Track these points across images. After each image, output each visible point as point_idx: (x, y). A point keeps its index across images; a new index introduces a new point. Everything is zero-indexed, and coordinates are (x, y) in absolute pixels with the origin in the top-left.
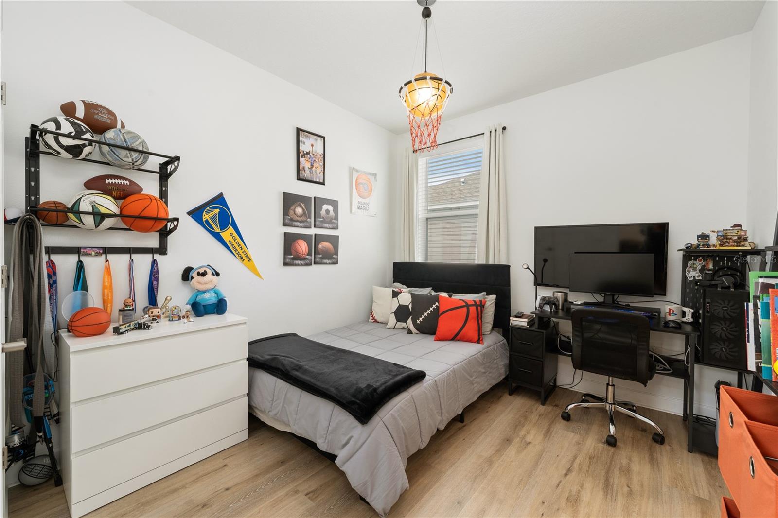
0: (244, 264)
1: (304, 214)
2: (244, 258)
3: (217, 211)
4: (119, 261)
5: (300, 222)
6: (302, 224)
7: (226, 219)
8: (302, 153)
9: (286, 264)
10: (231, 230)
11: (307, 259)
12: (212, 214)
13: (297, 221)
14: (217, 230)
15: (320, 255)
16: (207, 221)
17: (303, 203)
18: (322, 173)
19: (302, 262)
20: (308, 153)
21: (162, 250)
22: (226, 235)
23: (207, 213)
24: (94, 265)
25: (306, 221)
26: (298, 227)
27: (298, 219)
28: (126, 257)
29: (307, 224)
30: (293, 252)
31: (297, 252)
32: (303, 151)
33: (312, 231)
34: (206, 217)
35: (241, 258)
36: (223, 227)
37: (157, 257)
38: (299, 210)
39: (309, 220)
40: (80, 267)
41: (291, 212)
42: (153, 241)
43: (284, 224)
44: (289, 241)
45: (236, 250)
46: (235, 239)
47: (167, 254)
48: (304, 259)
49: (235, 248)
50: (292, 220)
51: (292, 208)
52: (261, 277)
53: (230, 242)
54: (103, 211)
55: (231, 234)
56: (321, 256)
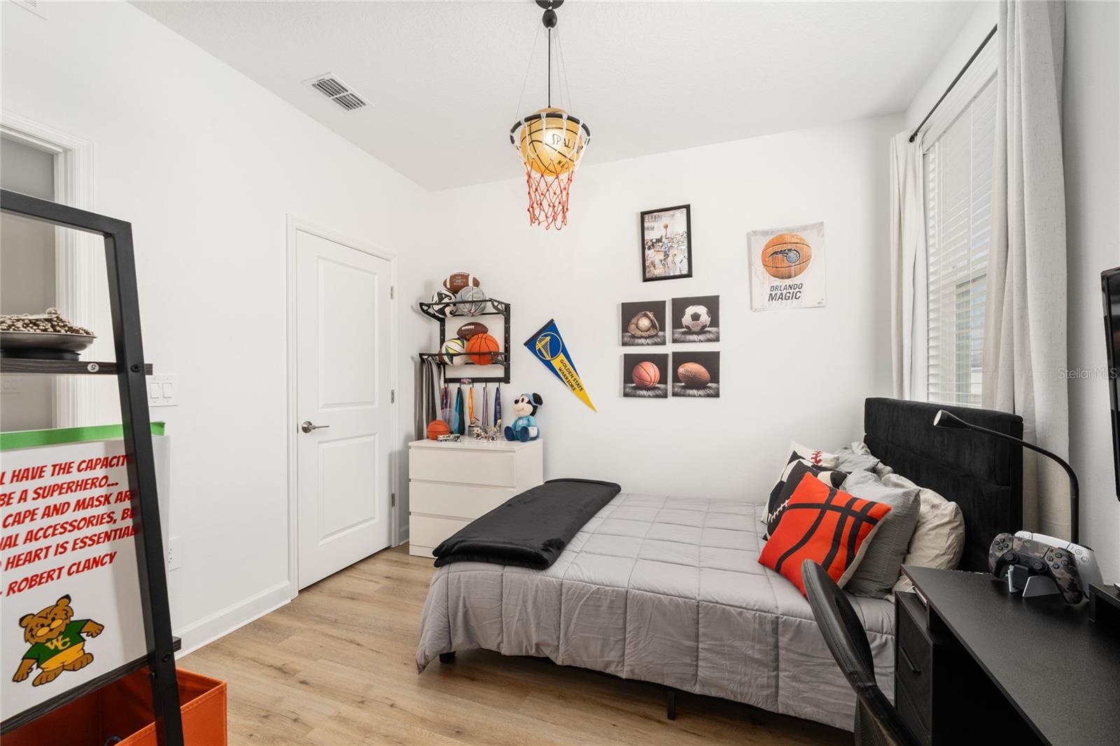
0: (575, 394)
1: (653, 326)
2: (575, 386)
3: (549, 338)
4: (479, 387)
5: (646, 338)
6: (649, 341)
7: (557, 346)
8: (650, 244)
9: (626, 395)
10: (562, 356)
11: (658, 388)
12: (543, 343)
13: (642, 337)
14: (548, 358)
15: (681, 382)
16: (539, 350)
17: (650, 312)
18: (686, 261)
19: (650, 393)
20: (659, 240)
21: (506, 379)
22: (556, 363)
23: (540, 342)
24: (466, 388)
25: (656, 335)
26: (642, 345)
27: (643, 334)
28: (483, 385)
29: (658, 340)
30: (635, 379)
31: (641, 379)
32: (651, 241)
33: (669, 349)
34: (539, 346)
35: (572, 386)
36: (554, 354)
37: (503, 385)
38: (644, 323)
39: (661, 333)
40: (460, 391)
41: (632, 327)
42: (498, 372)
43: (624, 344)
44: (631, 363)
45: (567, 378)
46: (565, 366)
47: (509, 383)
48: (654, 388)
49: (565, 375)
50: (633, 337)
51: (634, 321)
52: (591, 406)
53: (560, 370)
54: (451, 352)
55: (562, 361)
56: (683, 384)
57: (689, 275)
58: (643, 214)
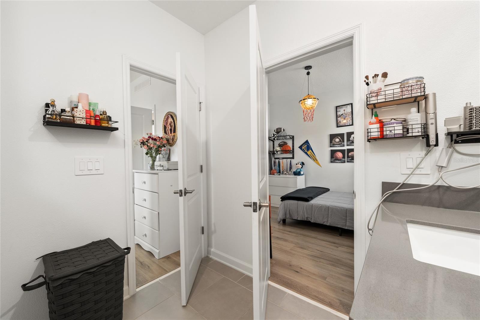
0: (315, 162)
1: (340, 141)
2: (315, 159)
3: (306, 145)
4: (285, 160)
5: (338, 145)
6: (339, 145)
7: (309, 148)
8: (339, 116)
9: (331, 162)
10: (310, 151)
11: (342, 160)
12: (305, 147)
13: (337, 144)
14: (306, 151)
15: (350, 158)
16: (303, 149)
17: (339, 137)
18: (351, 121)
19: (339, 161)
20: (342, 115)
21: (293, 158)
22: (309, 153)
23: (303, 147)
24: (281, 161)
25: (341, 144)
26: (337, 147)
27: (337, 143)
28: (286, 159)
29: (342, 145)
30: (334, 157)
31: (336, 157)
32: (340, 115)
33: (346, 148)
34: (303, 148)
35: (314, 160)
36: (308, 150)
37: (292, 160)
38: (337, 140)
39: (343, 143)
40: (279, 161)
41: (333, 141)
42: (291, 156)
43: (331, 147)
44: (333, 153)
45: (312, 157)
46: (312, 154)
48: (341, 160)
49: (311, 156)
50: (334, 144)
51: (334, 139)
52: (320, 166)
53: (310, 155)
54: (277, 150)
55: (310, 152)
56: (351, 158)
57: (352, 125)
58: (337, 107)
